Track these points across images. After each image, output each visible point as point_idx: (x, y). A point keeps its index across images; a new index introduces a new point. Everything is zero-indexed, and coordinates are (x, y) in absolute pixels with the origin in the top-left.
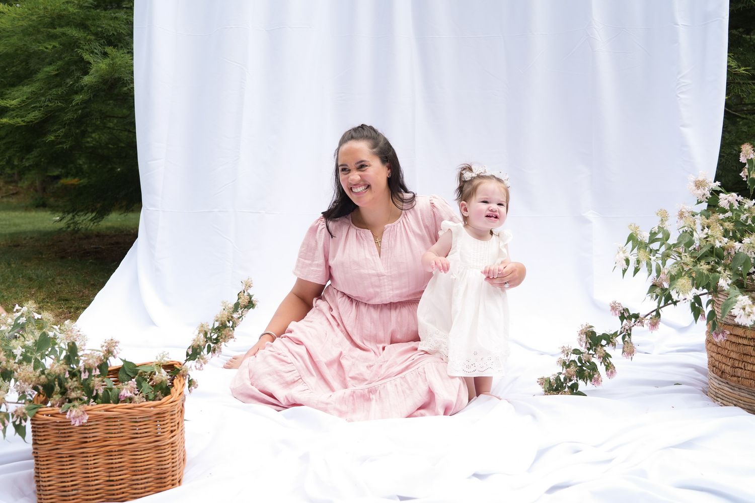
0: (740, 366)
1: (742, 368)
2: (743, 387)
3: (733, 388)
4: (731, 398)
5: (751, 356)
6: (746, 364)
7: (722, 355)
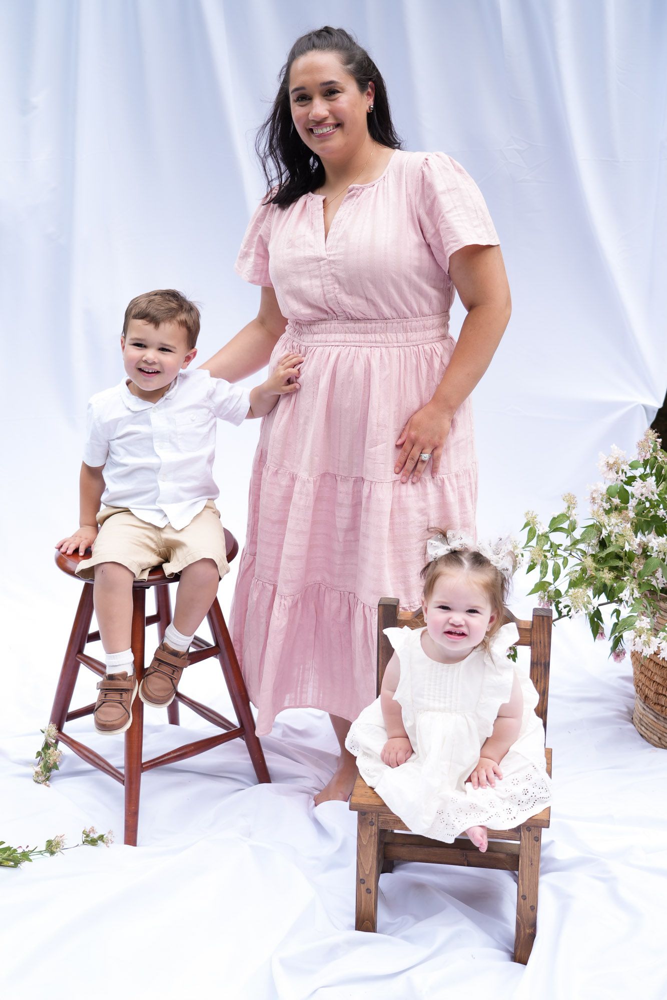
1: (665, 696)
7: (646, 676)
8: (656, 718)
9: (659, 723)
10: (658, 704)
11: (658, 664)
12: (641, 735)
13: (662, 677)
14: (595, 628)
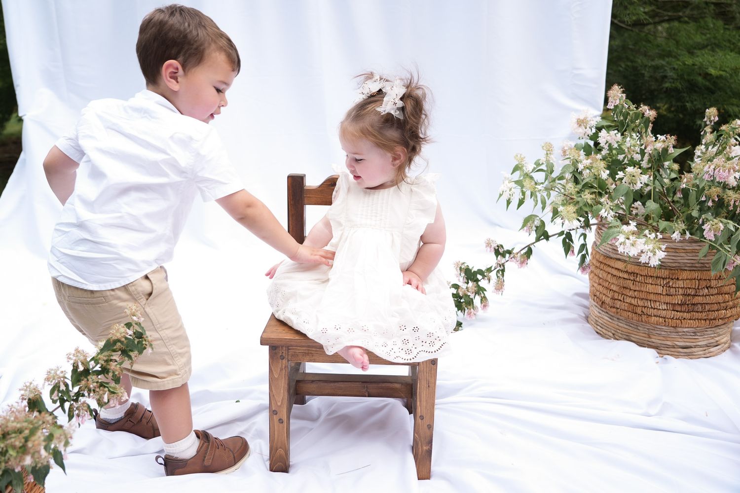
0: (619, 298)
1: (621, 300)
2: (620, 317)
3: (612, 318)
4: (610, 327)
5: (631, 290)
6: (625, 297)
7: (603, 286)
8: (611, 319)
9: (614, 322)
10: (614, 307)
11: (615, 276)
12: (597, 333)
13: (619, 286)
14: (567, 247)
